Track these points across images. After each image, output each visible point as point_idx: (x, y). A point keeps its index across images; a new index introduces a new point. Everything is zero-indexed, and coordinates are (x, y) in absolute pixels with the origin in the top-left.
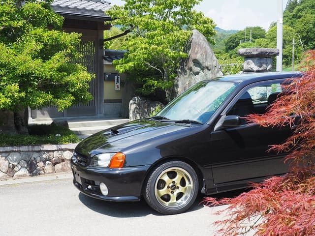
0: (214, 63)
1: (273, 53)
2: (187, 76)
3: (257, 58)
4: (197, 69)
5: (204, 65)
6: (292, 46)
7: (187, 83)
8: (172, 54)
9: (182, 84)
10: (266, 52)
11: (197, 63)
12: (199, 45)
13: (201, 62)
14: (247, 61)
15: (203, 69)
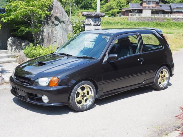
0: (67, 19)
1: (102, 15)
2: (50, 26)
3: (94, 18)
4: (57, 22)
5: (61, 20)
6: (70, 6)
7: (50, 30)
8: (41, 12)
9: (47, 31)
10: (99, 15)
11: (57, 19)
12: (58, 8)
13: (60, 18)
14: (88, 19)
15: (60, 23)
